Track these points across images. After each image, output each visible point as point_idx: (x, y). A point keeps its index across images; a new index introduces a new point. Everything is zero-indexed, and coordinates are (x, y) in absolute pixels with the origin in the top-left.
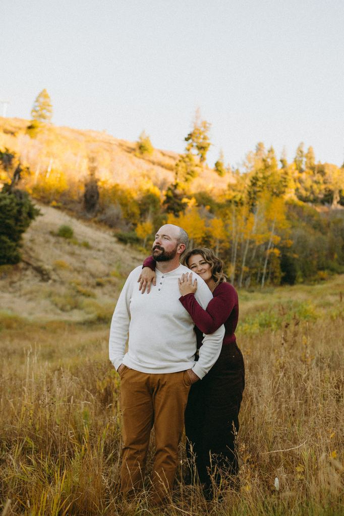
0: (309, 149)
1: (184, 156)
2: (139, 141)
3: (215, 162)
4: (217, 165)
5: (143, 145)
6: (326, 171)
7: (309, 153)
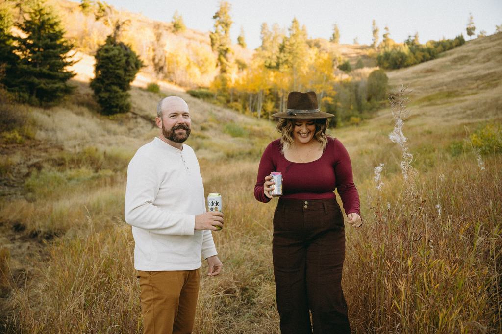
0: (303, 27)
1: (214, 32)
2: (174, 20)
3: (237, 38)
4: (239, 39)
5: (177, 23)
6: (320, 43)
7: (303, 30)
